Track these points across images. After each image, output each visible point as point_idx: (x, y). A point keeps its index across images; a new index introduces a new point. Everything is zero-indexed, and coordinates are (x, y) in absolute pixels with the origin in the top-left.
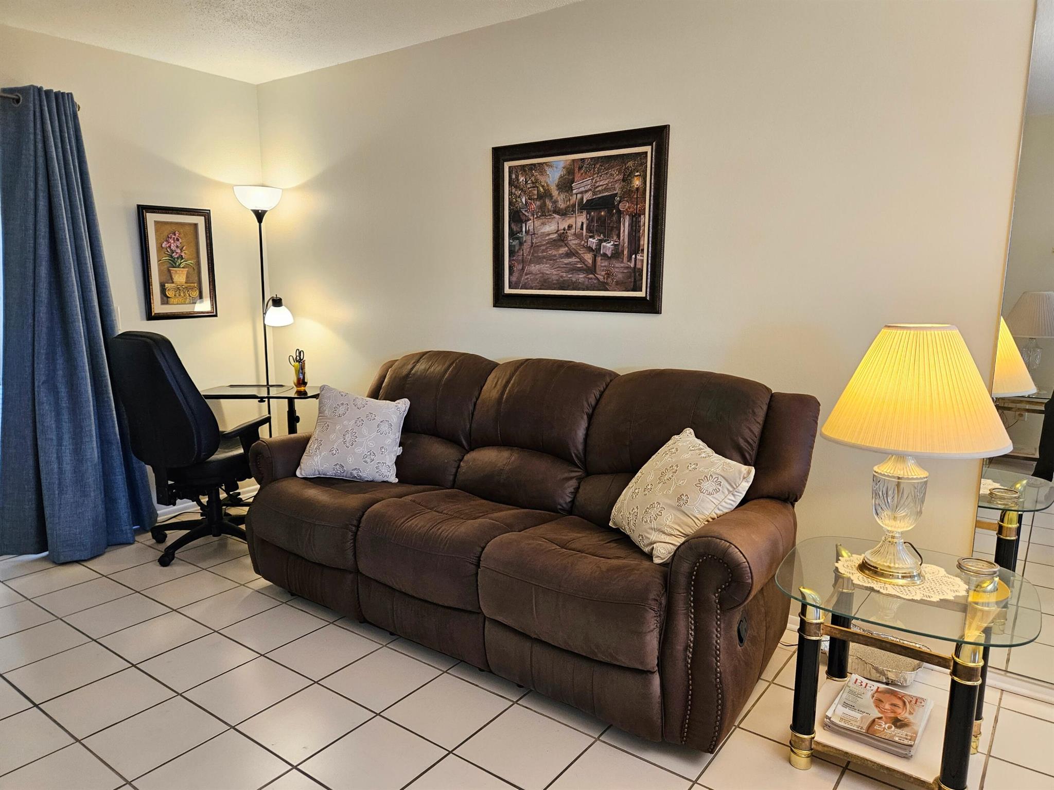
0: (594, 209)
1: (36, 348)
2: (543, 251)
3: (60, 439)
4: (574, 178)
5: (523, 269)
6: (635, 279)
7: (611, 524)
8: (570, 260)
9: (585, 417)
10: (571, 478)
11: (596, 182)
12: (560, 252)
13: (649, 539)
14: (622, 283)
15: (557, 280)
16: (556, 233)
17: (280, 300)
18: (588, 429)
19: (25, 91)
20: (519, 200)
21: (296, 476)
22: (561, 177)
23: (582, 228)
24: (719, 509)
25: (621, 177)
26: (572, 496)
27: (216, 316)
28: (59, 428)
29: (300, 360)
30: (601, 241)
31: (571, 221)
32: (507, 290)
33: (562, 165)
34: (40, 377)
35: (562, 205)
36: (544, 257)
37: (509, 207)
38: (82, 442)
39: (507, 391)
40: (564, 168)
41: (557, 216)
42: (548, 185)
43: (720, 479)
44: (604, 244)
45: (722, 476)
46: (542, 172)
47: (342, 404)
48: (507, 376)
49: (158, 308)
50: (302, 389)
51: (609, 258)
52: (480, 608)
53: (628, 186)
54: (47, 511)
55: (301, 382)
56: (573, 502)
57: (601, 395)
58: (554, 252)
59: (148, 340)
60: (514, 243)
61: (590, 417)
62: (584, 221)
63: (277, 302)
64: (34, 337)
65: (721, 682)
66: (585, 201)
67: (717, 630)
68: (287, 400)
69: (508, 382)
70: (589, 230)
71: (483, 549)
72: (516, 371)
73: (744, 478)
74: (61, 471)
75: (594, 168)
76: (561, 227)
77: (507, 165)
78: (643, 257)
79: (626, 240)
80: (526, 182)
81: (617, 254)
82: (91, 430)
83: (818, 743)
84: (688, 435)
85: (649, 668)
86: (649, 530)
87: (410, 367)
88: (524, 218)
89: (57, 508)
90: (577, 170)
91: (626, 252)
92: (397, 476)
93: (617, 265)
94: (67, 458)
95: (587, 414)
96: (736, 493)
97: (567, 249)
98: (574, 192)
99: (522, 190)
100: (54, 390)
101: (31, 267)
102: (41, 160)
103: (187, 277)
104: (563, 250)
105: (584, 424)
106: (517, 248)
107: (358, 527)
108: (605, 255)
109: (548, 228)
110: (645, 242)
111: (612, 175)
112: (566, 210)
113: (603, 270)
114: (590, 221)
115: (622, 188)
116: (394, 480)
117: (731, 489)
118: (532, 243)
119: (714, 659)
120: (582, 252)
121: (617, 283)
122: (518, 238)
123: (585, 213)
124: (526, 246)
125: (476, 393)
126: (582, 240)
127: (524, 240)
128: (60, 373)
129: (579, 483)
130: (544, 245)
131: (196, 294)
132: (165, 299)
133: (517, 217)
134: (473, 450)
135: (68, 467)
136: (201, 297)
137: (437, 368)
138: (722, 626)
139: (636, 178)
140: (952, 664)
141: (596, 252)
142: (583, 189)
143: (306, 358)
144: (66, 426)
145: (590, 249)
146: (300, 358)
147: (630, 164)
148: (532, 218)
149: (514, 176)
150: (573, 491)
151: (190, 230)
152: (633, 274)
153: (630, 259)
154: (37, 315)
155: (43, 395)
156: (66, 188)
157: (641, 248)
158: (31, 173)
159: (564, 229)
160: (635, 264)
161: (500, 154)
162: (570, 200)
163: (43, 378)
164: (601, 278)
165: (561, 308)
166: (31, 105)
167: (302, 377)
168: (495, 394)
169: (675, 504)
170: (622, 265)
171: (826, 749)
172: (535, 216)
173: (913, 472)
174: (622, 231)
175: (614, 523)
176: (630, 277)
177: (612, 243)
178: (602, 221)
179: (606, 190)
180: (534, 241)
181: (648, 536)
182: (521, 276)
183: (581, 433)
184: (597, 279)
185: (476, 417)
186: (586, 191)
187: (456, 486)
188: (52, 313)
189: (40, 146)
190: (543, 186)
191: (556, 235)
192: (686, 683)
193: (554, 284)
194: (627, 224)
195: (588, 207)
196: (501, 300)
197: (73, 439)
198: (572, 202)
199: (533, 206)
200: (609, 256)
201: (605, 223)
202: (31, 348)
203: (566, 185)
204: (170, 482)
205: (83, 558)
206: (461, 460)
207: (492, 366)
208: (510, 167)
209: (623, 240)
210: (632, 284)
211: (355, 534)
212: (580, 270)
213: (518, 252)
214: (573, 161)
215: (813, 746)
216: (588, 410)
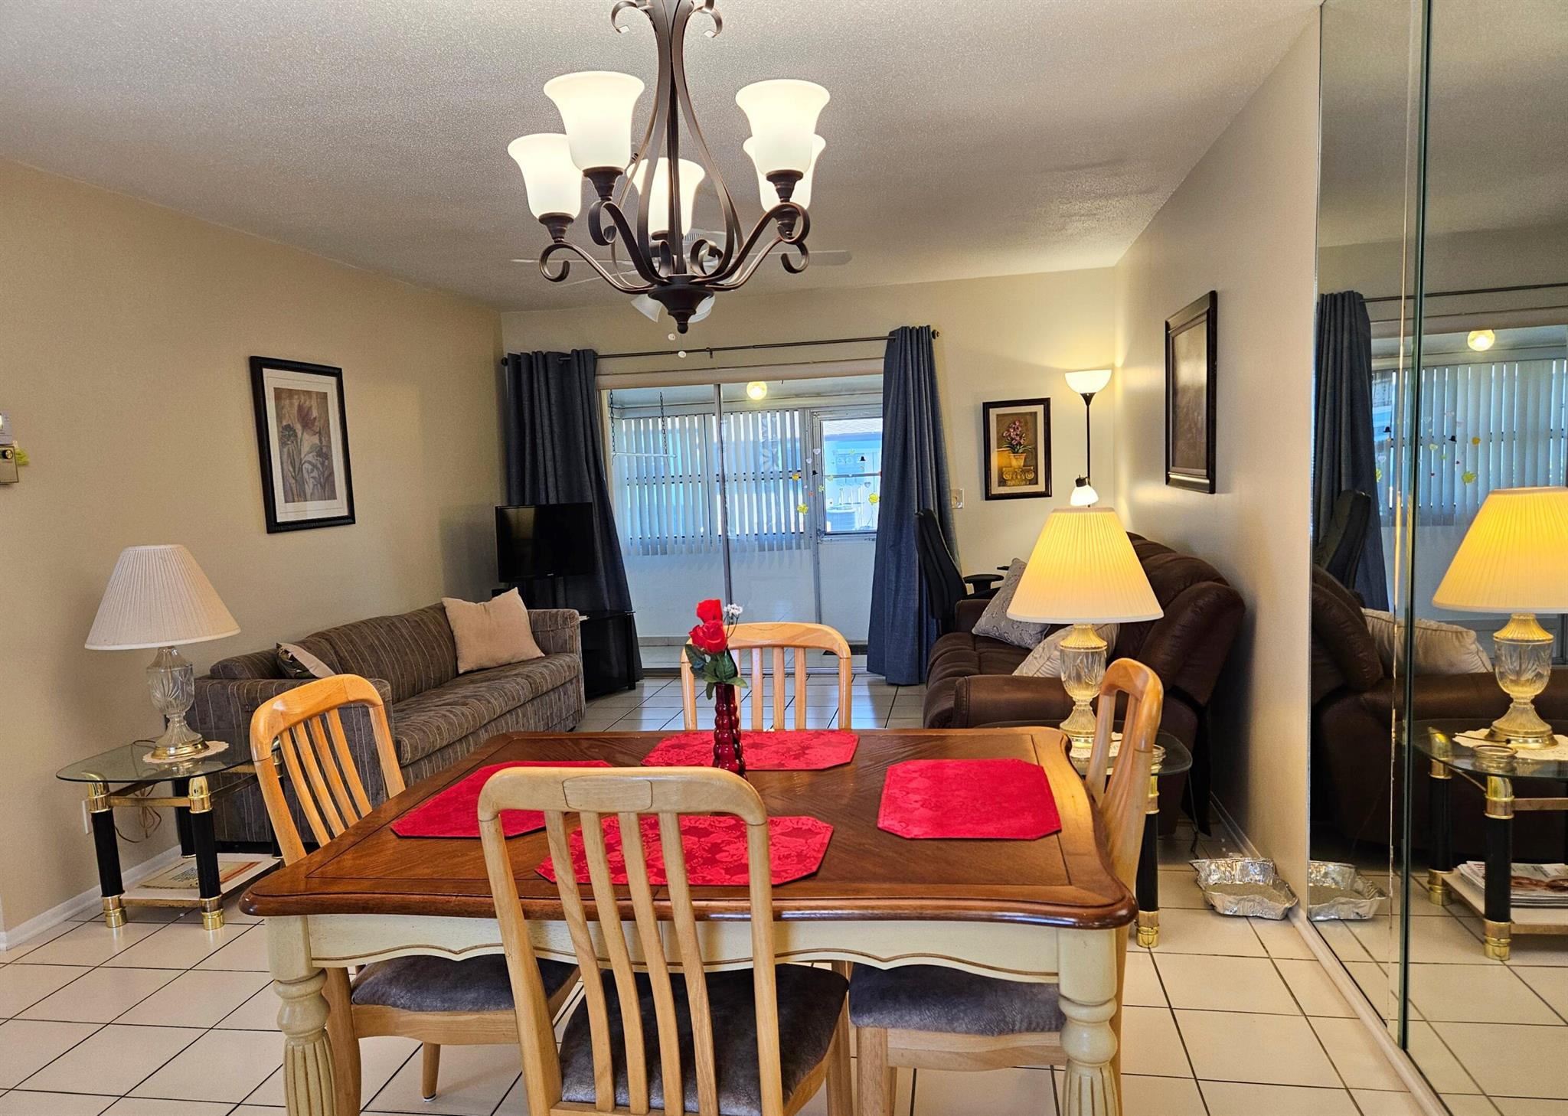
1: (889, 520)
3: (898, 590)
5: (1177, 445)
19: (898, 331)
27: (1049, 496)
28: (897, 582)
32: (1171, 467)
38: (908, 594)
49: (995, 489)
63: (1080, 483)
74: (895, 614)
82: (913, 586)
94: (900, 605)
100: (897, 553)
102: (902, 381)
103: (1025, 461)
128: (904, 540)
131: (1032, 476)
132: (1003, 481)
135: (899, 612)
136: (1036, 478)
144: (903, 581)
151: (1029, 418)
154: (891, 496)
155: (889, 556)
158: (896, 392)
163: (891, 543)
182: (1176, 452)
189: (902, 371)
191: (1186, 408)
197: (905, 591)
205: (900, 683)
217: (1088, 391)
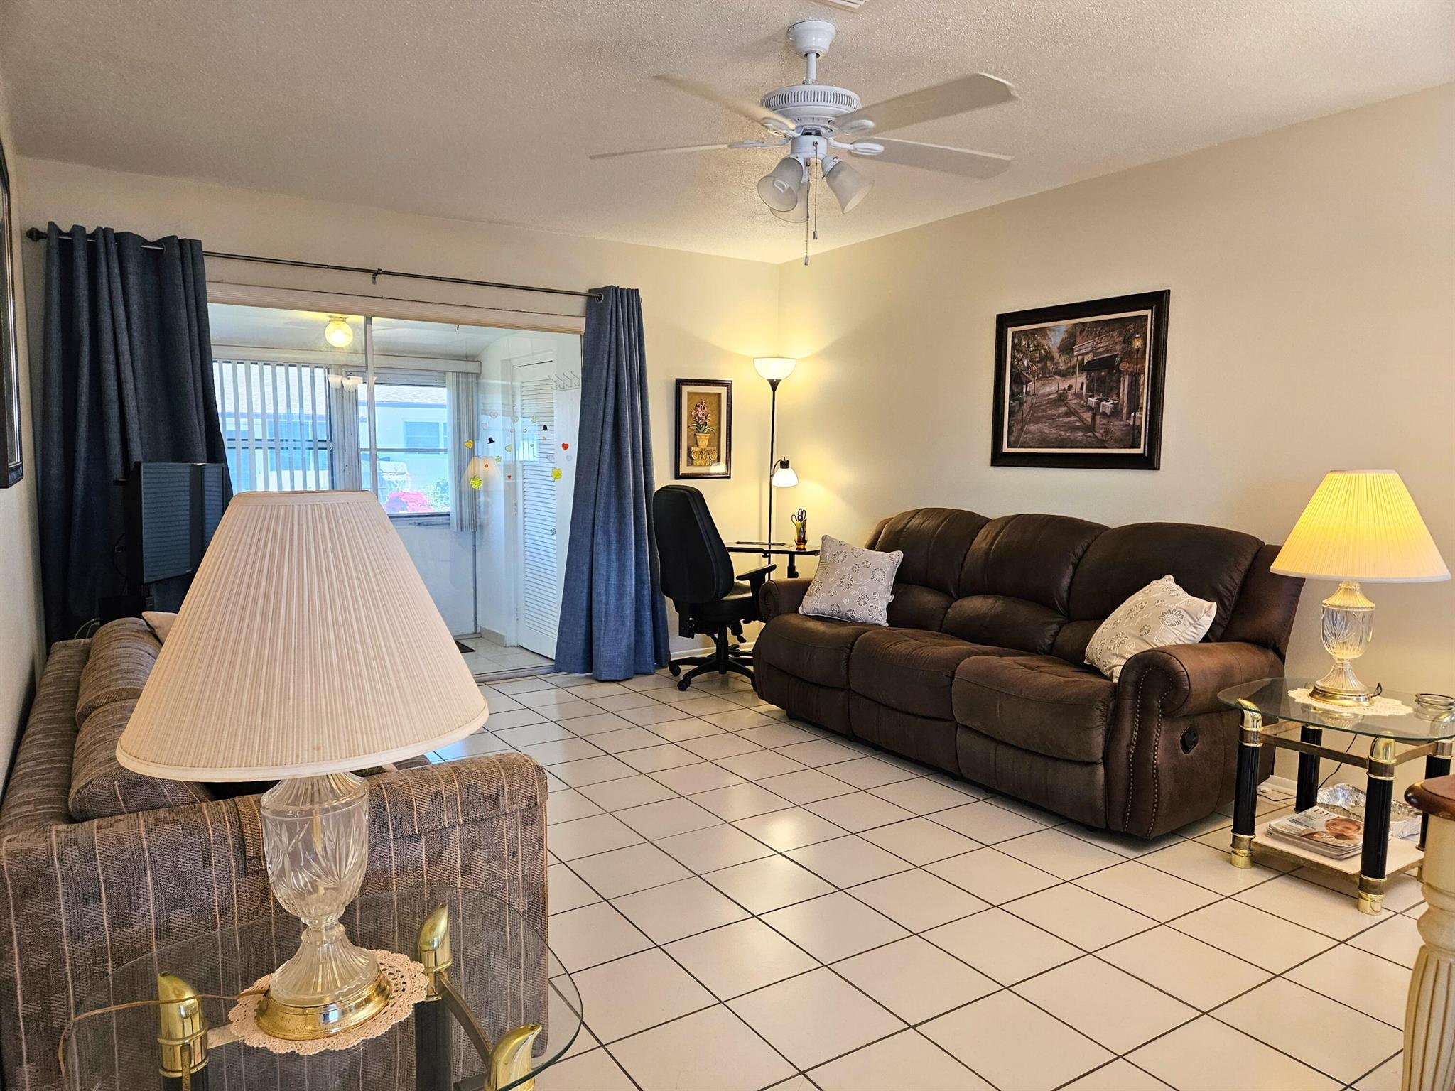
0: (1093, 370)
1: (598, 498)
2: (1043, 411)
3: (609, 576)
4: (1075, 341)
5: (1022, 429)
6: (1133, 436)
7: (1085, 662)
8: (1069, 419)
9: (1071, 567)
10: (1052, 623)
11: (1097, 344)
12: (1060, 411)
13: (1110, 663)
14: (1121, 440)
15: (1056, 438)
16: (1056, 393)
17: (788, 462)
18: (1072, 578)
19: (606, 290)
20: (1020, 362)
21: (798, 612)
22: (1063, 340)
23: (1082, 388)
24: (1179, 639)
25: (1121, 339)
26: (1052, 639)
27: (729, 477)
28: (608, 566)
29: (801, 518)
30: (1100, 400)
31: (1071, 382)
32: (1006, 449)
33: (1064, 329)
34: (599, 524)
35: (1062, 367)
36: (1044, 417)
37: (1011, 370)
38: (624, 579)
39: (996, 542)
40: (1066, 331)
41: (1058, 378)
42: (1049, 348)
43: (1182, 612)
44: (1104, 403)
45: (1185, 611)
46: (1045, 336)
47: (841, 552)
48: (998, 530)
49: (685, 469)
50: (802, 547)
51: (1109, 416)
52: (953, 716)
53: (1128, 347)
54: (595, 636)
55: (802, 540)
56: (1052, 644)
57: (1088, 547)
58: (1054, 412)
59: (685, 492)
60: (1014, 404)
61: (1076, 567)
62: (1085, 381)
63: (785, 464)
64: (597, 490)
65: (1157, 773)
66: (1085, 362)
67: (1157, 731)
68: (788, 555)
69: (997, 535)
70: (1089, 390)
71: (958, 665)
72: (1006, 524)
73: (1205, 612)
74: (607, 603)
75: (1096, 331)
76: (1061, 388)
77: (1010, 331)
78: (1142, 414)
79: (1126, 399)
80: (1028, 346)
81: (1116, 412)
82: (631, 570)
83: (1256, 844)
84: (1168, 580)
85: (1094, 759)
86: (1111, 656)
87: (905, 522)
88: (1024, 380)
89: (602, 633)
90: (1078, 333)
91: (1125, 411)
92: (888, 621)
93: (1116, 423)
94: (613, 592)
95: (1073, 564)
96: (1197, 626)
97: (1066, 408)
98: (1075, 353)
99: (1024, 353)
100: (607, 534)
101: (600, 432)
102: (613, 345)
103: (709, 441)
104: (1063, 409)
105: (1069, 572)
106: (1017, 409)
107: (851, 649)
108: (1104, 413)
109: (1047, 390)
110: (1144, 400)
111: (1113, 337)
112: (1066, 371)
113: (1102, 429)
114: (1090, 381)
115: (1123, 349)
116: (884, 623)
117: (1192, 622)
118: (1032, 403)
119: (1152, 753)
120: (1081, 411)
121: (1116, 441)
122: (1019, 399)
123: (1085, 374)
124: (1026, 407)
125: (968, 547)
126: (1082, 399)
127: (1025, 400)
128: (612, 520)
129: (1060, 628)
130: (1044, 405)
131: (714, 457)
132: (691, 462)
133: (1018, 379)
134: (961, 599)
135: (612, 600)
136: (718, 460)
137: (930, 523)
138: (1162, 728)
139: (1136, 340)
140: (1368, 763)
141: (1095, 411)
142: (1084, 351)
143: (808, 517)
144: (614, 565)
145: (1089, 408)
146: (802, 517)
147: (1132, 326)
148: (1033, 379)
149: (1016, 341)
150: (1053, 634)
151: (714, 399)
152: (1132, 432)
153: (1129, 418)
154: (600, 471)
155: (599, 538)
156: (629, 367)
157: (1140, 406)
158: (606, 356)
159: (1064, 390)
160: (1134, 422)
161: (1004, 321)
162: (1071, 361)
163: (601, 524)
164: (1099, 435)
165: (1059, 465)
166: (610, 302)
167: (802, 536)
168: (984, 545)
169: (1138, 634)
170: (1121, 423)
171: (1263, 849)
172: (1036, 378)
173: (1361, 603)
174: (1121, 390)
175: (1089, 661)
176: (1128, 434)
177: (1112, 402)
178: (1101, 381)
179: (1106, 351)
180: (1034, 402)
181: (1109, 660)
182: (1020, 435)
183: (1066, 582)
184: (1096, 437)
185: (965, 568)
186: (1087, 353)
187: (942, 630)
188: (610, 471)
189: (614, 334)
190: (1045, 349)
191: (1056, 395)
192: (1127, 774)
193: (1053, 443)
194: (1126, 384)
195: (1086, 368)
196: (999, 459)
197: (618, 576)
198: (1073, 363)
199: (1034, 368)
200: (1109, 414)
201: (1104, 383)
202: (594, 498)
203: (1067, 348)
204: (691, 619)
205: (618, 679)
206: (948, 608)
207: (984, 521)
208: (1013, 332)
209: (1123, 398)
210: (1131, 440)
211: (849, 655)
212: (1078, 428)
213: (1018, 412)
214: (1075, 325)
215: (1252, 847)
216: (1073, 559)
217: (775, 377)
